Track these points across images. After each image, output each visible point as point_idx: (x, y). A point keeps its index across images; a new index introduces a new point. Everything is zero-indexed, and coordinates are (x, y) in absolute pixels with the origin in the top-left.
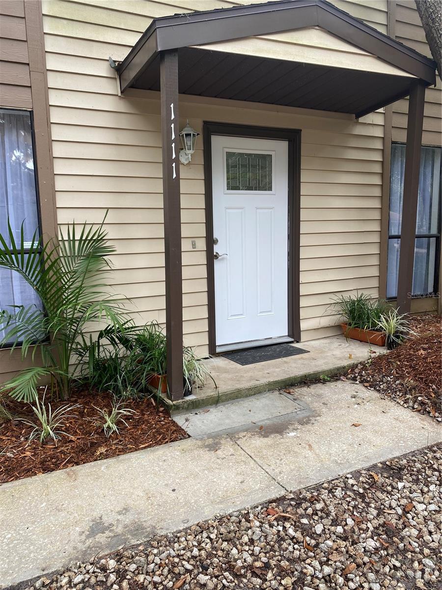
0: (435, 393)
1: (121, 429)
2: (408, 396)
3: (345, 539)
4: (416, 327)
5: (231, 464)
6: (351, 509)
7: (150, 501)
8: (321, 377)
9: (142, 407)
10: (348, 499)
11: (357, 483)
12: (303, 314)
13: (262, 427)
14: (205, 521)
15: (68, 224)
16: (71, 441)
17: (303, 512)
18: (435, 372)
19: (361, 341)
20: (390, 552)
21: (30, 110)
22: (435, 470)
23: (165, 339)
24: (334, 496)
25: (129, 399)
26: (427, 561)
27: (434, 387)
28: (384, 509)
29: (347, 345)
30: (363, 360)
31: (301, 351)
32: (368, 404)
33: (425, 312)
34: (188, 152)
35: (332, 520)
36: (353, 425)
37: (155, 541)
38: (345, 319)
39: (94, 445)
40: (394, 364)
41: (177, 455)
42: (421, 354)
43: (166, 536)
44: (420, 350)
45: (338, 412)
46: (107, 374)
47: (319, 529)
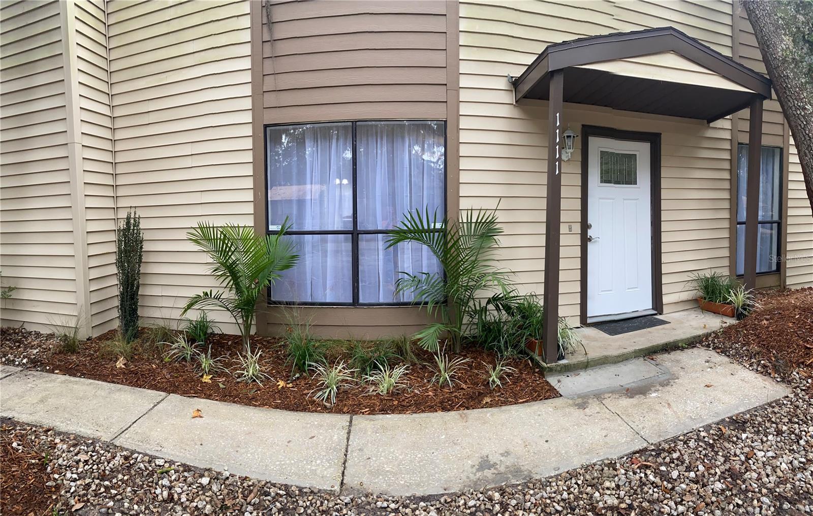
0: (775, 357)
1: (503, 384)
2: (753, 360)
3: (697, 482)
4: (761, 300)
5: (597, 420)
6: (702, 457)
7: (527, 449)
8: (680, 345)
9: (520, 367)
10: (700, 449)
11: (708, 435)
12: (665, 289)
13: (628, 389)
14: (574, 470)
15: (467, 210)
16: (463, 389)
17: (662, 460)
18: (775, 340)
19: (715, 313)
20: (734, 492)
21: (445, 120)
22: (773, 423)
23: (542, 309)
24: (688, 446)
25: (510, 358)
26: (764, 499)
27: (774, 352)
28: (730, 457)
29: (703, 316)
30: (716, 330)
31: (663, 322)
32: (719, 367)
33: (770, 287)
34: (568, 150)
35: (686, 467)
36: (706, 386)
37: (530, 483)
38: (701, 293)
39: (481, 395)
40: (742, 333)
41: (550, 411)
42: (764, 324)
43: (540, 481)
44: (763, 320)
45: (694, 375)
46: (491, 336)
47: (675, 474)
